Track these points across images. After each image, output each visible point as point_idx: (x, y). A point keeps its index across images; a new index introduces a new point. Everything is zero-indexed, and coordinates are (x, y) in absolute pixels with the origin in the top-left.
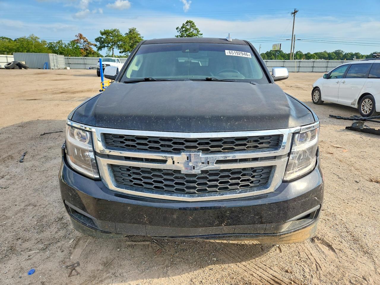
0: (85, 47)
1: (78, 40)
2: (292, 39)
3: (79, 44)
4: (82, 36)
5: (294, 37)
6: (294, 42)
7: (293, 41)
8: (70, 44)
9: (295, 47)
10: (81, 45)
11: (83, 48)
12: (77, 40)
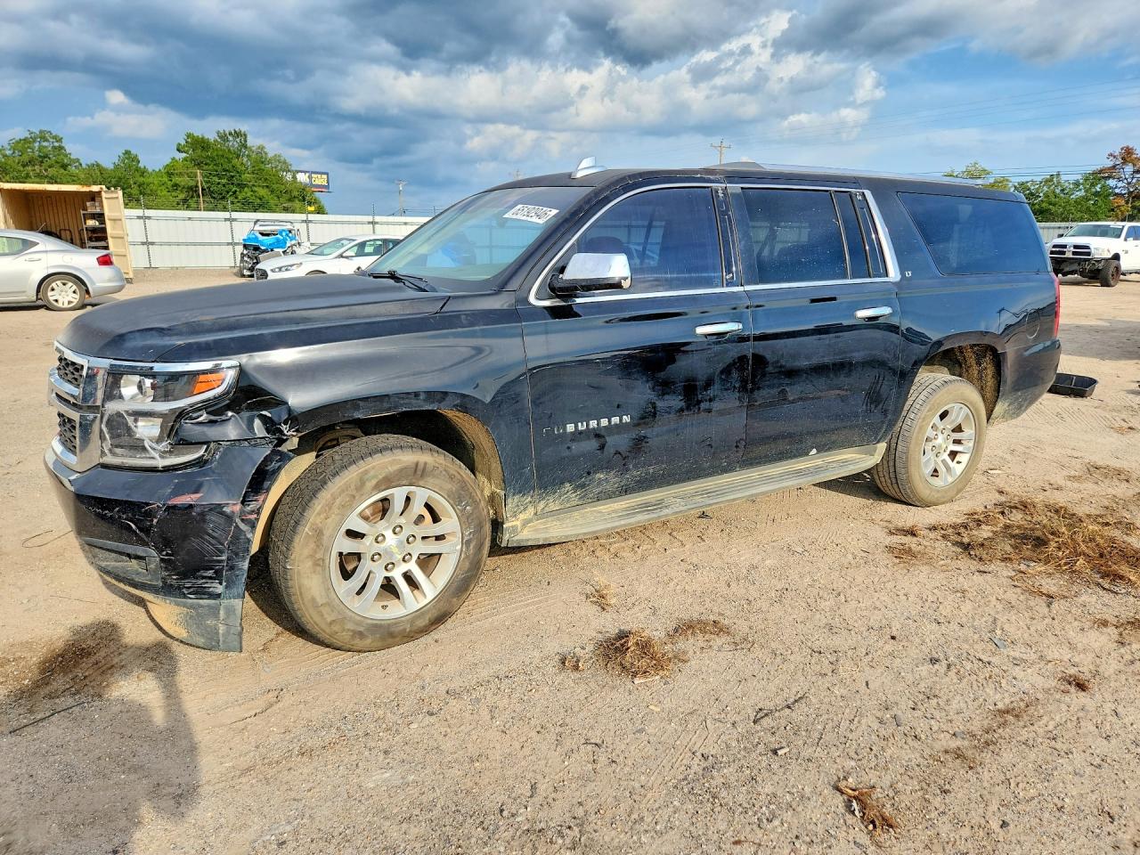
0: (1132, 190)
1: (1114, 167)
3: (1111, 183)
4: (1132, 154)
8: (1081, 181)
10: (1120, 184)
11: (1123, 192)
12: (1109, 169)
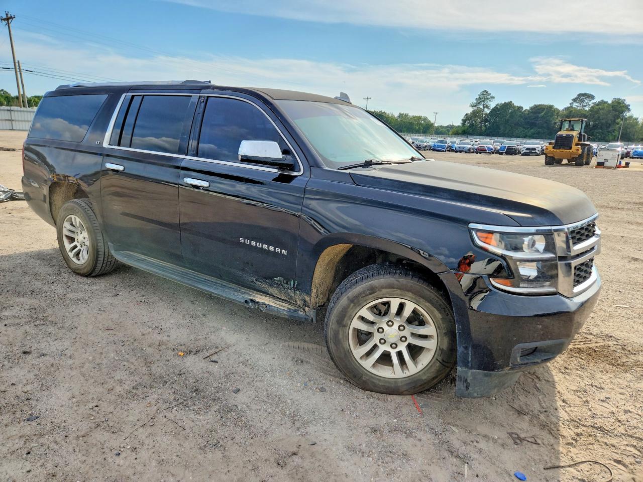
2: (15, 68)
5: (17, 64)
6: (21, 74)
7: (18, 73)
9: (24, 83)
